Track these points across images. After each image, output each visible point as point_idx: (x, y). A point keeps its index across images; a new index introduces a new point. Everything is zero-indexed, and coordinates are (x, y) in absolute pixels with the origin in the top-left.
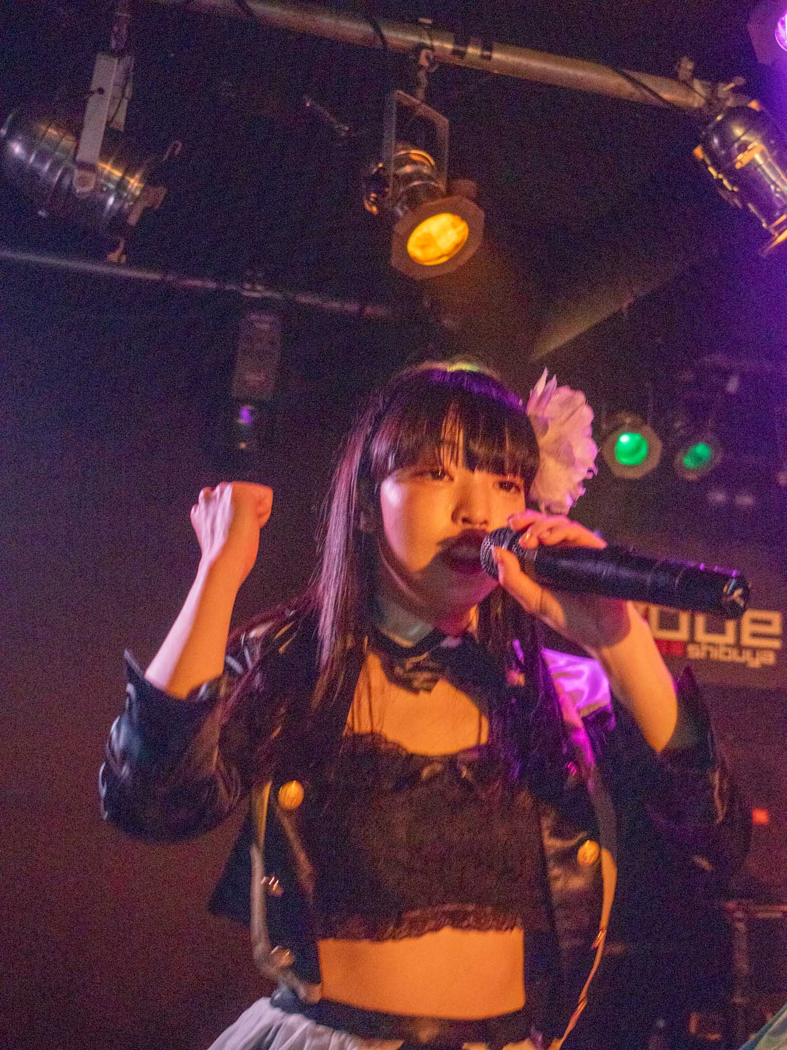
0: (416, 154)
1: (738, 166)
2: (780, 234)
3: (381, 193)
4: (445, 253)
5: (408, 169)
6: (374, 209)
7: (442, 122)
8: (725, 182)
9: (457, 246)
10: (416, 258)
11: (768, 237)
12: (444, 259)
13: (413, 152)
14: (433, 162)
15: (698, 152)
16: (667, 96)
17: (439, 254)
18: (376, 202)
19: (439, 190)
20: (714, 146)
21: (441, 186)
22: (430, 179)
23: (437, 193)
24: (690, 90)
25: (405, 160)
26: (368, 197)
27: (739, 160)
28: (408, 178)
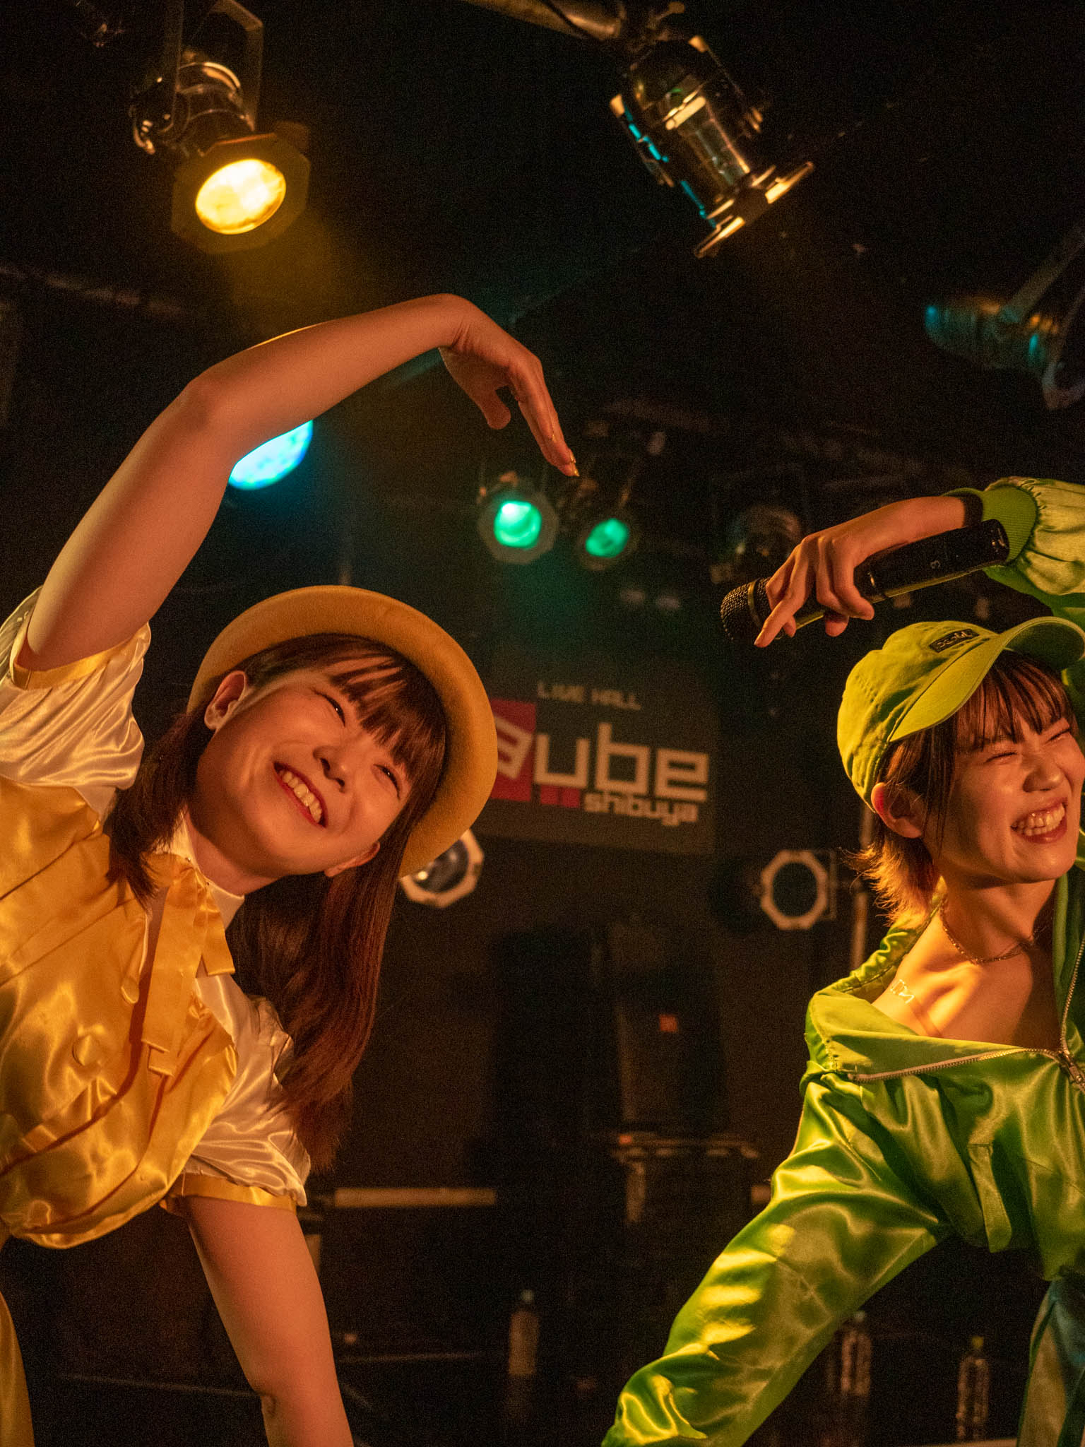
0: (213, 69)
1: (670, 125)
2: (724, 227)
3: (159, 123)
4: (253, 217)
5: (200, 89)
6: (150, 146)
7: (253, 24)
8: (652, 149)
9: (270, 208)
10: (207, 221)
11: (708, 229)
12: (251, 227)
13: (208, 64)
14: (238, 84)
15: (617, 104)
16: (578, 20)
17: (242, 219)
18: (152, 135)
19: (244, 122)
20: (638, 96)
21: (249, 119)
22: (233, 107)
23: (242, 129)
24: (609, 13)
25: (196, 76)
26: (140, 126)
27: (672, 118)
28: (199, 103)
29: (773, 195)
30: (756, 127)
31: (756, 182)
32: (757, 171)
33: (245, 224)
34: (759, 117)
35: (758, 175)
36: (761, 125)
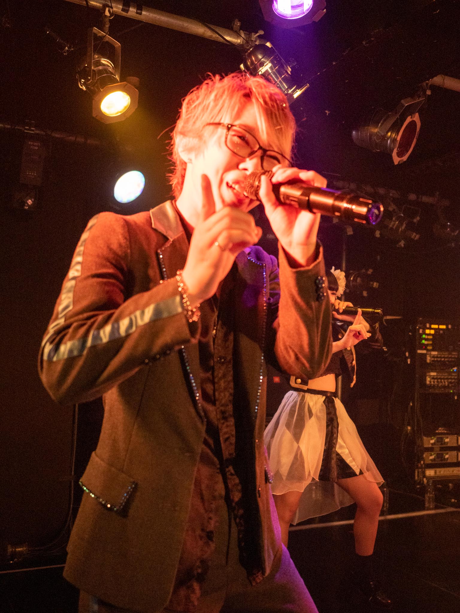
0: (104, 61)
1: (260, 73)
3: (87, 80)
4: (120, 110)
5: (100, 68)
6: (84, 88)
7: (118, 44)
9: (125, 107)
10: (105, 113)
12: (120, 114)
13: (102, 59)
14: (113, 66)
15: (242, 66)
16: (228, 38)
17: (117, 112)
18: (85, 84)
19: (116, 79)
20: (249, 63)
21: (117, 77)
22: (112, 73)
23: (115, 81)
24: (239, 35)
25: (98, 63)
26: (80, 81)
27: (260, 71)
28: (100, 72)
29: (296, 95)
30: (289, 73)
31: (290, 91)
32: (290, 88)
33: (117, 113)
34: (290, 69)
35: (291, 89)
36: (291, 72)
